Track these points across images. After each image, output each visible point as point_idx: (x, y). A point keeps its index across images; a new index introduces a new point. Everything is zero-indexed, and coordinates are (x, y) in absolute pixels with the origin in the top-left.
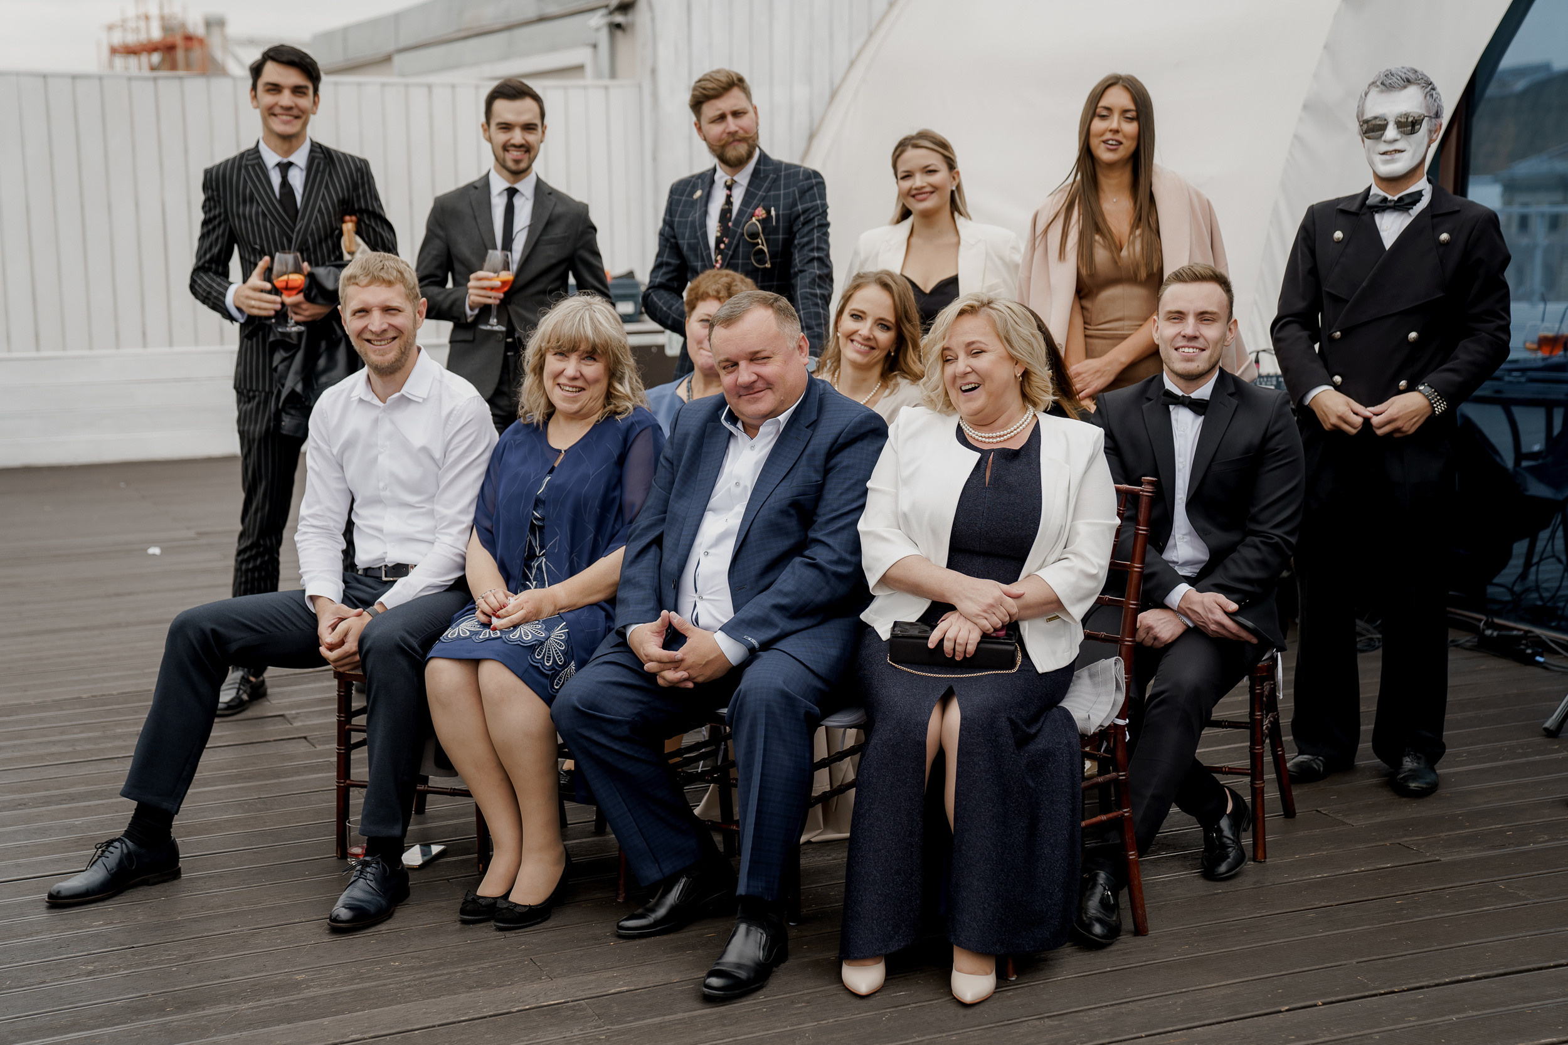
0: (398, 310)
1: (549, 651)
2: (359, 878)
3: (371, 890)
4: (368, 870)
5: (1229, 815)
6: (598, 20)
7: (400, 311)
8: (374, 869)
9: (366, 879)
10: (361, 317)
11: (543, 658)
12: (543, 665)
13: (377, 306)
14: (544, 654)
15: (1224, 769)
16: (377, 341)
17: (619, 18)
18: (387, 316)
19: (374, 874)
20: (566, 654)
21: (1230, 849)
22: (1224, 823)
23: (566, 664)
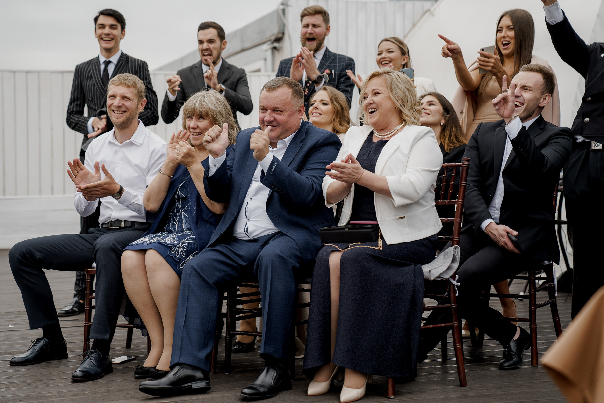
0: (129, 99)
1: (178, 250)
2: (87, 359)
3: (93, 365)
4: (92, 355)
5: (515, 341)
6: (267, 47)
7: (130, 100)
8: (95, 355)
9: (90, 359)
10: (112, 99)
11: (175, 253)
12: (175, 256)
13: (119, 95)
14: (176, 252)
15: (516, 319)
16: (118, 111)
17: (276, 45)
18: (123, 101)
19: (94, 357)
20: (186, 252)
21: (513, 357)
22: (512, 344)
23: (187, 257)
